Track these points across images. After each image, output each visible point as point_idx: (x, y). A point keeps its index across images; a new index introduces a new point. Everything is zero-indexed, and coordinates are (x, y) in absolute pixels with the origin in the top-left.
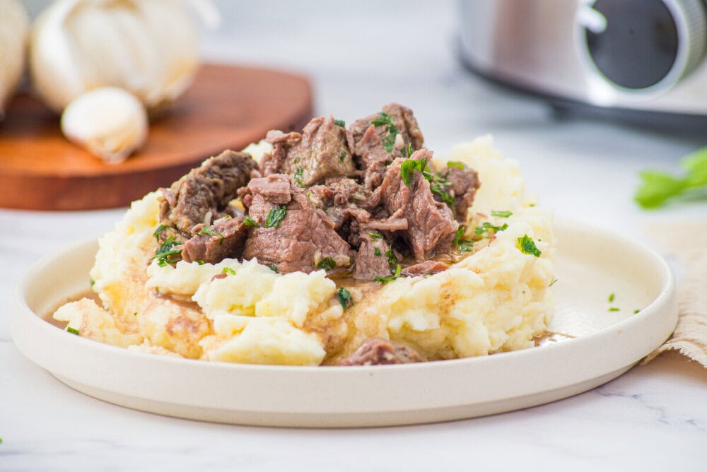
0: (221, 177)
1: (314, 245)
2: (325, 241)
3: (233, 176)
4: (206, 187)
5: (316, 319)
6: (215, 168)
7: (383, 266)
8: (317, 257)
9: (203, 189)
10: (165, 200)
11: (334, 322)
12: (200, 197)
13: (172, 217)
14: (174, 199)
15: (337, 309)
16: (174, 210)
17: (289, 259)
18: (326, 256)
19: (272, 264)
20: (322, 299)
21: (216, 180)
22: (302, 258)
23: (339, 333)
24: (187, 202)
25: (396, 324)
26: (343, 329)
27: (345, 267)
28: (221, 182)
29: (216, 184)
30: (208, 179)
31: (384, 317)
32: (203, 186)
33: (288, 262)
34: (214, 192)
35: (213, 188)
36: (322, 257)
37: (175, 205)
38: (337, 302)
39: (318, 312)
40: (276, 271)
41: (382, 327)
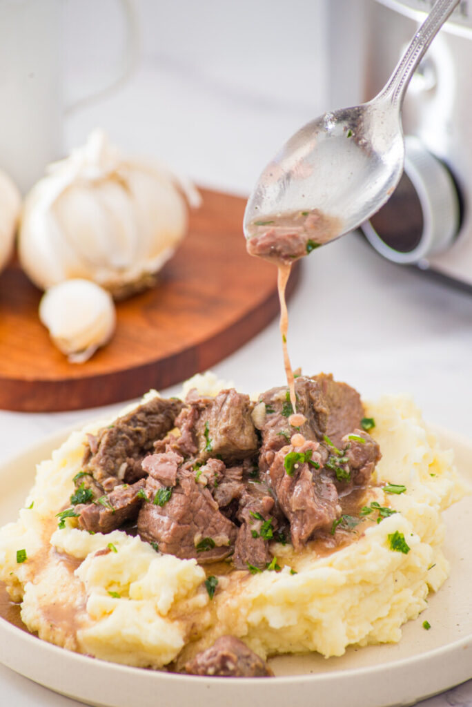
0: (145, 424)
1: (196, 527)
2: (206, 521)
3: (158, 423)
4: (127, 437)
5: (182, 607)
6: (141, 416)
7: (258, 550)
8: (197, 538)
9: (123, 439)
10: (88, 445)
11: (199, 610)
12: (120, 448)
13: (90, 465)
14: (96, 446)
15: (202, 598)
16: (92, 460)
17: (167, 542)
18: (206, 537)
19: (154, 541)
20: (190, 586)
21: (138, 428)
22: (182, 539)
23: (202, 621)
24: (104, 454)
25: (254, 618)
26: (206, 618)
27: (224, 548)
28: (143, 429)
29: (138, 433)
30: (131, 428)
31: (243, 611)
32: (124, 435)
33: (167, 544)
34: (135, 440)
35: (135, 436)
36: (202, 538)
37: (97, 452)
38: (205, 590)
39: (187, 597)
40: (157, 549)
41: (241, 620)
